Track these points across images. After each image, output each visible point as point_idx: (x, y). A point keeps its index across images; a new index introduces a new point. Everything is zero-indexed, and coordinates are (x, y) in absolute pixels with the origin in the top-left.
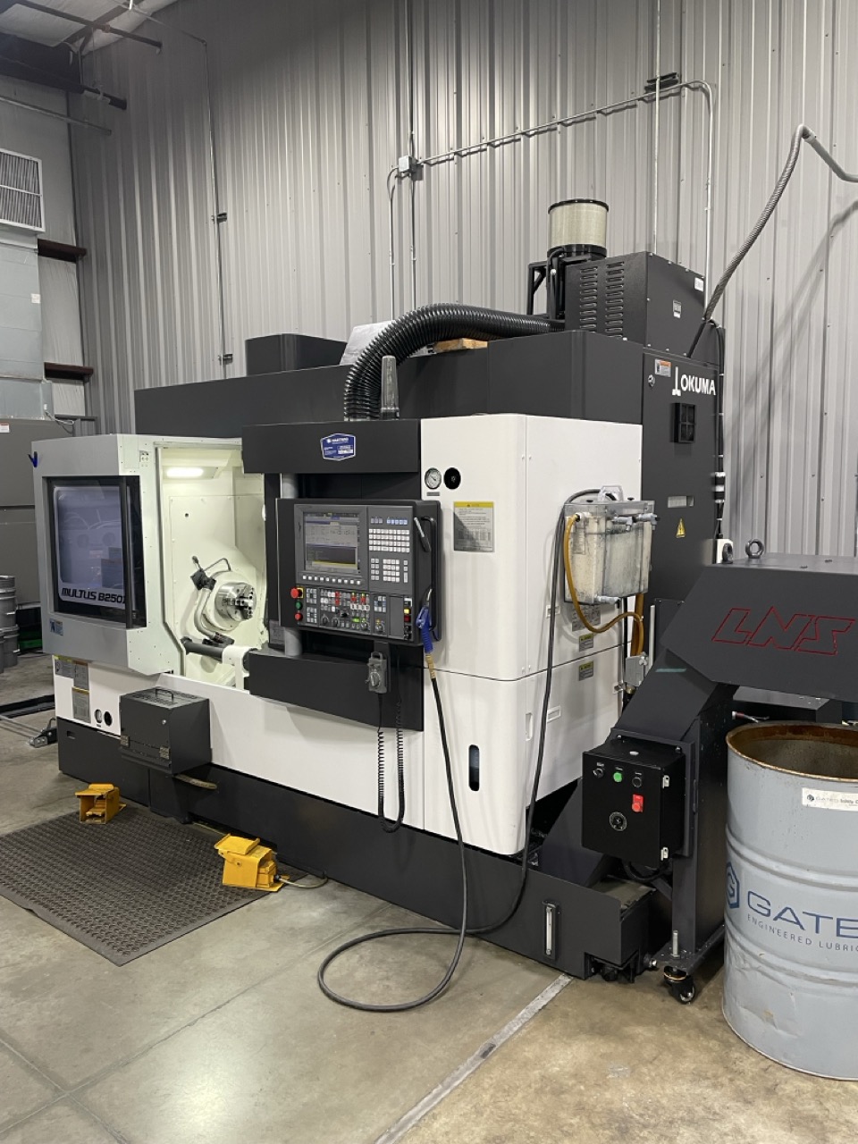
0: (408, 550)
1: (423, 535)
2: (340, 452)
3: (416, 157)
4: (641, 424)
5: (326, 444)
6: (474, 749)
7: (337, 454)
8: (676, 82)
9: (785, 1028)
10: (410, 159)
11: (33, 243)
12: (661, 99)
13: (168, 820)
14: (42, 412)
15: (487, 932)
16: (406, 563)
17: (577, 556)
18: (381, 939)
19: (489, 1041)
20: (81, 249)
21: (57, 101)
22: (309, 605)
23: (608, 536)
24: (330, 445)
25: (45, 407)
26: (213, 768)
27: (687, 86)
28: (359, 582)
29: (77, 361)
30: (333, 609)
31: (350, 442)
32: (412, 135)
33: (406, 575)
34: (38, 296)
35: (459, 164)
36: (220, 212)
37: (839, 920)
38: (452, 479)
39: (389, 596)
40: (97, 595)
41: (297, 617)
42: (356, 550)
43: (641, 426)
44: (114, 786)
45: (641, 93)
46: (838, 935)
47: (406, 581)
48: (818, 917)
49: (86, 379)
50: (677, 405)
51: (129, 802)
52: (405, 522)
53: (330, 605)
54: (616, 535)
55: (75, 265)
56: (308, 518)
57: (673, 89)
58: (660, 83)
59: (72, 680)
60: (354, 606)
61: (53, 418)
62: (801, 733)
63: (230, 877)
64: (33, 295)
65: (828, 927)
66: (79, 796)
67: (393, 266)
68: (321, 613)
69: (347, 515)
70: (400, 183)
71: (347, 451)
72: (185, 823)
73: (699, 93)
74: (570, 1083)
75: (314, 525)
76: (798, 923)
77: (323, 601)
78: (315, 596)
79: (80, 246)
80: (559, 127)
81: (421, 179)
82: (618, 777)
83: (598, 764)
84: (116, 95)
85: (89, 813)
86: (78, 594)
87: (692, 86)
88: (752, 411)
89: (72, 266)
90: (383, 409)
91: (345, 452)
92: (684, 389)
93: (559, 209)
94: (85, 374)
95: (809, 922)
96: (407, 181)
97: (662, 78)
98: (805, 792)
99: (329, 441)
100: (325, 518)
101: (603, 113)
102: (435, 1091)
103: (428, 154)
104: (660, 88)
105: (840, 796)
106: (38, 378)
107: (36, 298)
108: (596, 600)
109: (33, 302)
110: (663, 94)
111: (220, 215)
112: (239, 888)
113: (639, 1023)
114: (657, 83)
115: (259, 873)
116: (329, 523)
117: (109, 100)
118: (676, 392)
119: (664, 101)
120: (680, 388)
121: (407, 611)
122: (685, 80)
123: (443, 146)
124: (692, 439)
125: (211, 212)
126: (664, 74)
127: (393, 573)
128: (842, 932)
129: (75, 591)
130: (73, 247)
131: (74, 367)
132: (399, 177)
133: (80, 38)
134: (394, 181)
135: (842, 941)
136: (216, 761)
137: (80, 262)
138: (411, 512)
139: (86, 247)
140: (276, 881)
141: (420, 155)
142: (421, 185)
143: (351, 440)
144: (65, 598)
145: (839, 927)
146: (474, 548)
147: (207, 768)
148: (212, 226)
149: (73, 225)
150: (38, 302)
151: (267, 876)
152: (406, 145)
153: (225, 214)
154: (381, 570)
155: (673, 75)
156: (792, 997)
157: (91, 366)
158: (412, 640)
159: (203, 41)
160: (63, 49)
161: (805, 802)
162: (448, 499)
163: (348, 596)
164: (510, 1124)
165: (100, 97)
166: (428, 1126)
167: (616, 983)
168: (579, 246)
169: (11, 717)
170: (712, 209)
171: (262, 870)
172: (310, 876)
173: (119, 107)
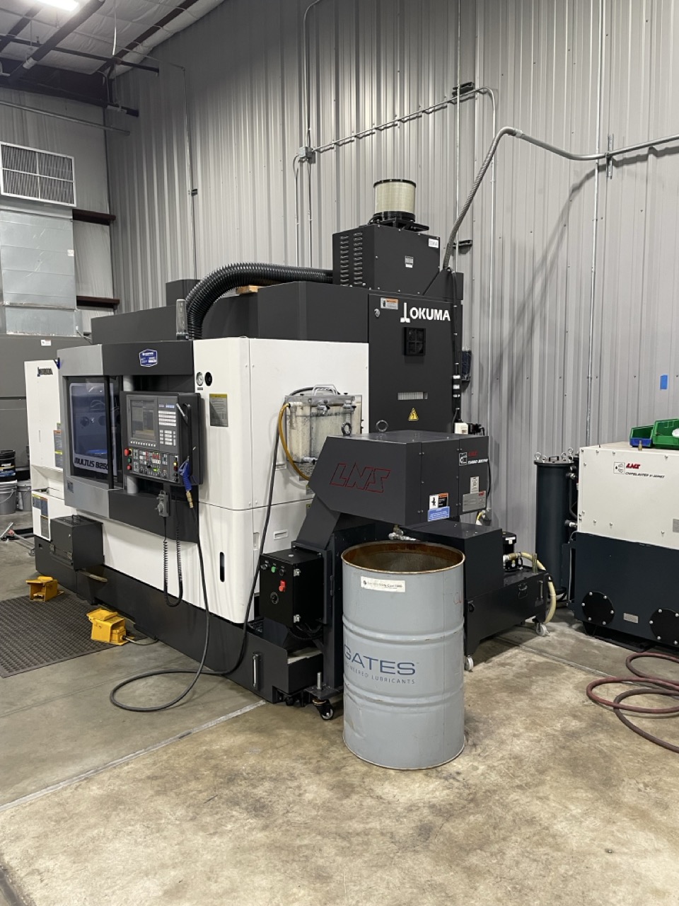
0: (175, 425)
1: (184, 415)
2: (150, 361)
3: (312, 147)
4: (368, 342)
5: (142, 357)
6: (222, 554)
7: (148, 363)
8: (472, 89)
9: (359, 734)
10: (306, 148)
11: (69, 215)
12: (461, 101)
13: (83, 602)
14: (75, 332)
15: (229, 674)
16: (174, 433)
17: (292, 430)
18: (167, 674)
19: (189, 731)
20: (112, 216)
21: (95, 113)
22: (135, 460)
23: (314, 418)
24: (144, 356)
25: (77, 328)
26: (106, 569)
27: (478, 91)
28: (155, 445)
29: (109, 295)
30: (145, 463)
31: (154, 355)
32: (309, 131)
33: (174, 440)
34: (73, 251)
35: (337, 152)
36: (194, 188)
37: (381, 662)
38: (209, 380)
40: (95, 464)
41: (129, 468)
43: (367, 344)
44: (54, 579)
45: (449, 97)
46: (381, 671)
47: (175, 444)
48: (371, 659)
49: (115, 307)
50: (405, 328)
51: (66, 590)
52: (173, 407)
53: (144, 460)
54: (322, 418)
55: (108, 227)
56: (133, 404)
57: (469, 94)
58: (460, 90)
59: (40, 511)
61: (82, 335)
62: (414, 549)
63: (95, 636)
64: (69, 251)
65: (376, 665)
66: (29, 583)
67: (298, 226)
68: (140, 465)
69: (150, 402)
70: (301, 166)
71: (153, 361)
72: (92, 604)
73: (486, 96)
74: (220, 754)
75: (136, 408)
76: (362, 663)
77: (141, 457)
78: (137, 455)
79: (112, 214)
80: (398, 123)
81: (315, 162)
82: (273, 570)
83: (266, 562)
84: (133, 108)
85: (35, 595)
86: (84, 462)
87: (482, 91)
88: (521, 330)
89: (107, 228)
90: (178, 333)
91: (152, 361)
92: (414, 318)
93: (379, 186)
94: (114, 304)
95: (366, 662)
96: (305, 164)
97: (462, 86)
98: (363, 579)
99: (143, 354)
100: (140, 404)
101: (426, 112)
102: (137, 753)
103: (319, 144)
104: (461, 93)
105: (379, 581)
106: (71, 308)
107: (71, 253)
108: (302, 460)
109: (69, 255)
110: (464, 98)
111: (193, 191)
112: (100, 642)
113: (287, 728)
114: (458, 90)
115: (111, 633)
117: (126, 111)
118: (405, 320)
119: (464, 103)
120: (408, 316)
121: (175, 464)
122: (477, 87)
123: (329, 138)
124: (422, 352)
125: (189, 188)
126: (464, 83)
127: (169, 439)
128: (384, 669)
129: (82, 460)
130: (107, 215)
131: (106, 299)
132: (301, 161)
133: (108, 67)
134: (297, 165)
135: (384, 675)
136: (106, 564)
137: (111, 225)
138: (176, 400)
139: (115, 214)
140: (124, 639)
141: (314, 146)
142: (314, 166)
143: (155, 353)
144: (77, 465)
145: (381, 666)
146: (220, 424)
147: (102, 568)
148: (189, 197)
149: (107, 199)
150: (73, 255)
151: (117, 636)
152: (305, 138)
153: (196, 190)
154: (164, 437)
155: (470, 84)
156: (360, 711)
157: (118, 298)
158: (179, 482)
159: (182, 68)
160: (98, 75)
161: (363, 585)
162: (205, 392)
163: (151, 454)
164: (168, 771)
165: (119, 109)
166: (122, 767)
167: (292, 707)
168: (392, 212)
169: (26, 537)
170: (495, 182)
171: (114, 631)
172: (149, 638)
173: (134, 115)
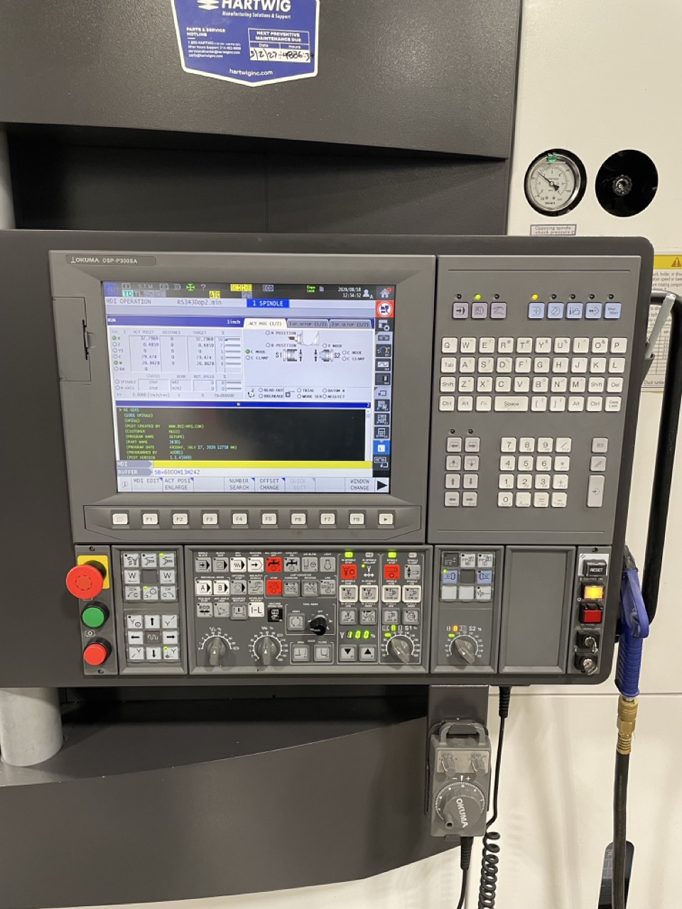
2: (260, 54)
7: (242, 61)
22: (140, 606)
28: (386, 519)
30: (257, 609)
39: (502, 553)
42: (370, 413)
52: (614, 311)
53: (240, 599)
60: (348, 593)
69: (331, 291)
71: (287, 53)
75: (158, 330)
77: (208, 587)
78: (168, 577)
91: (279, 56)
100: (215, 303)
116: (240, 322)
163: (329, 563)
